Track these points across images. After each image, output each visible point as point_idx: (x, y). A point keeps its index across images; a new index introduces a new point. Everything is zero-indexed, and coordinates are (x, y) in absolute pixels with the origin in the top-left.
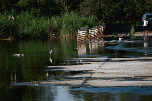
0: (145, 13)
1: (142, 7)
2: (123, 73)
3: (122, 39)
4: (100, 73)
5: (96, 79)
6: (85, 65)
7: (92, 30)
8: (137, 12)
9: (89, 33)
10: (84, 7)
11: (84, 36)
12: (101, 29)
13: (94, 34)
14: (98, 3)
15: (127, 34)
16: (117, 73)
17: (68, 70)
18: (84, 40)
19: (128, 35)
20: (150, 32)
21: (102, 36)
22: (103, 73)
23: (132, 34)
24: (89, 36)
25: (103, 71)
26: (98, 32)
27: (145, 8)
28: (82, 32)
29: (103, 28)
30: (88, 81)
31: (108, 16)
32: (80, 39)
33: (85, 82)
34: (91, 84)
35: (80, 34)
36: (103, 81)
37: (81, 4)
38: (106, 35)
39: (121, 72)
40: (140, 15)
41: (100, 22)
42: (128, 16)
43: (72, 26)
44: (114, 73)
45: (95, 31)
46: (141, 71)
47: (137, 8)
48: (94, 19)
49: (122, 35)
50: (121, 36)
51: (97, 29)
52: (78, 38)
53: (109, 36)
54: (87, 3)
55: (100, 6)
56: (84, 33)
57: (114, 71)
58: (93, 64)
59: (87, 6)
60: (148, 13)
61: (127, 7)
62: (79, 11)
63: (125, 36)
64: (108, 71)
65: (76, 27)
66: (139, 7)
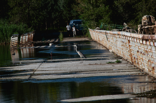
0: (72, 20)
1: (68, 14)
2: (60, 70)
3: (52, 45)
4: (40, 70)
5: (39, 75)
6: (26, 66)
7: (23, 37)
8: (64, 19)
9: (21, 39)
10: (13, 15)
11: (16, 43)
12: (31, 36)
13: (25, 41)
14: (26, 10)
15: (55, 40)
16: (56, 70)
17: (12, 69)
18: (17, 46)
19: (57, 41)
20: (78, 37)
21: (33, 42)
22: (44, 71)
23: (61, 40)
24: (21, 42)
25: (42, 69)
26: (28, 38)
27: (72, 15)
28: (14, 38)
29: (32, 34)
30: (32, 77)
31: (37, 23)
32: (13, 45)
33: (30, 77)
34: (36, 78)
35: (13, 41)
36: (45, 76)
37: (10, 12)
38: (36, 41)
39: (59, 69)
40: (67, 21)
41: (30, 29)
42: (56, 22)
43: (2, 34)
44: (53, 70)
45: (26, 38)
46: (75, 68)
47: (64, 14)
48: (24, 26)
49: (52, 40)
50: (51, 42)
51: (28, 35)
52: (11, 44)
53: (39, 42)
54: (16, 11)
55: (29, 13)
56: (16, 39)
57: (52, 69)
58: (32, 65)
59: (16, 14)
60: (75, 19)
61: (55, 13)
62: (8, 18)
63: (54, 41)
64: (47, 69)
65: (6, 34)
66: (66, 14)
